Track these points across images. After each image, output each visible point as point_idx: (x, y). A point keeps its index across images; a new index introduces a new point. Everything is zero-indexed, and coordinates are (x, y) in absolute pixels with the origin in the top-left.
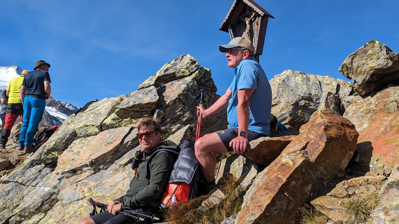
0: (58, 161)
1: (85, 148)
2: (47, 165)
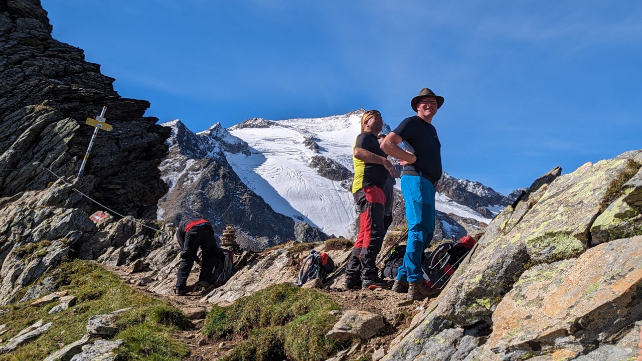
0: (493, 319)
1: (554, 289)
2: (467, 329)
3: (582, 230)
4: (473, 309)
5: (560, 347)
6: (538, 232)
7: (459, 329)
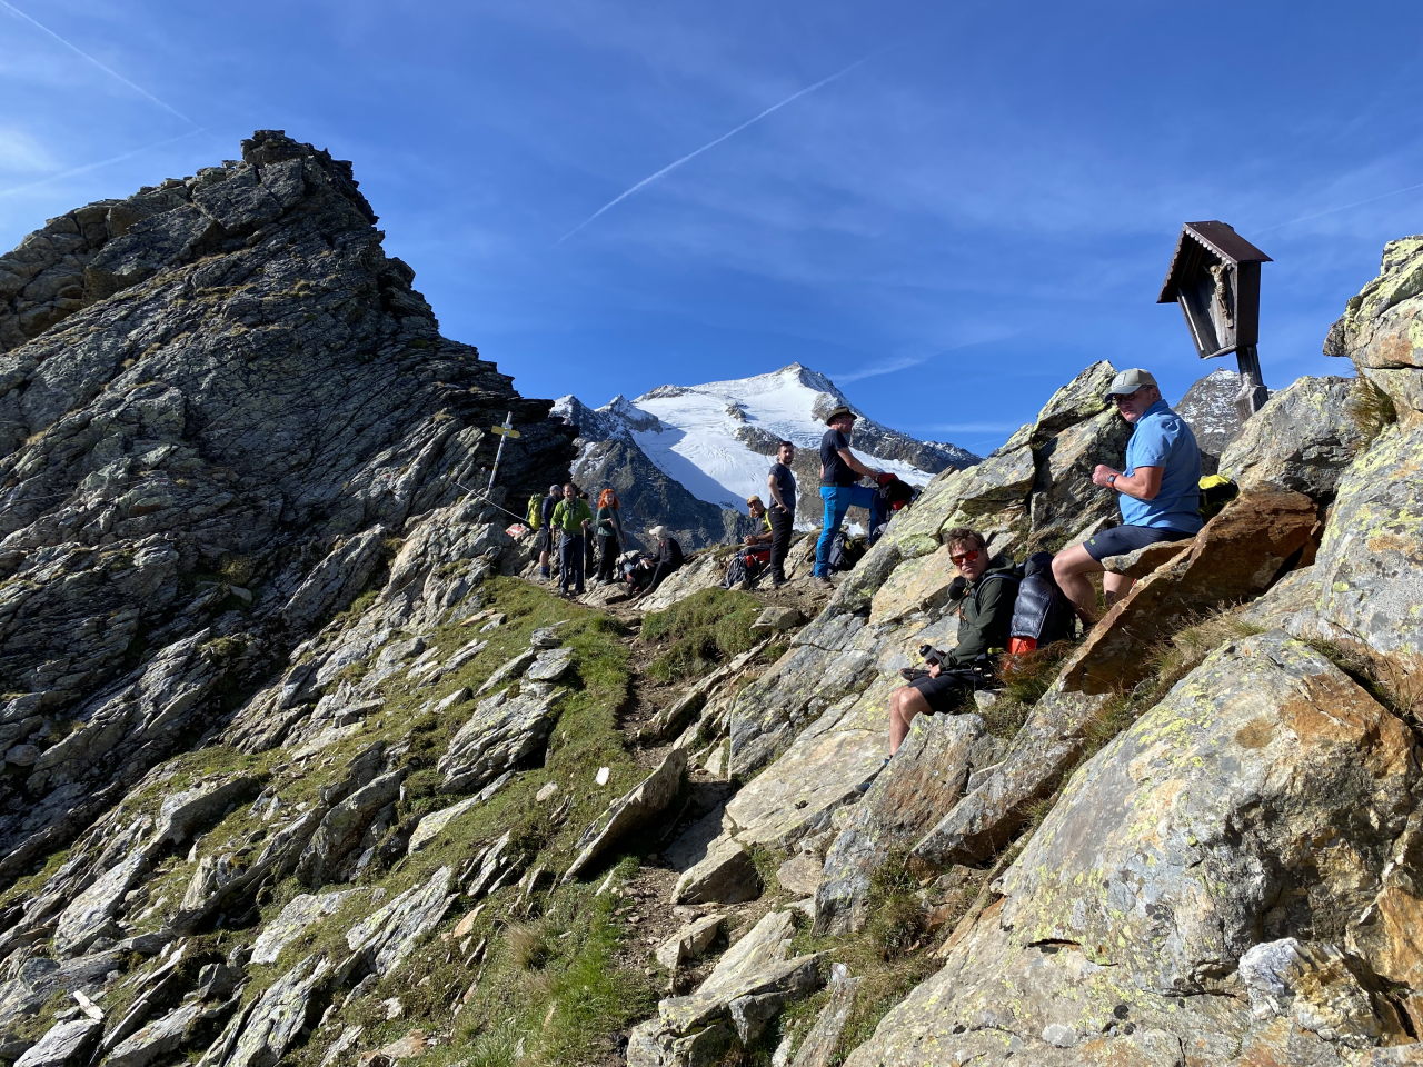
0: (872, 604)
1: (914, 578)
2: (856, 613)
3: (935, 532)
4: (858, 597)
5: (916, 621)
6: (906, 535)
7: (850, 614)
